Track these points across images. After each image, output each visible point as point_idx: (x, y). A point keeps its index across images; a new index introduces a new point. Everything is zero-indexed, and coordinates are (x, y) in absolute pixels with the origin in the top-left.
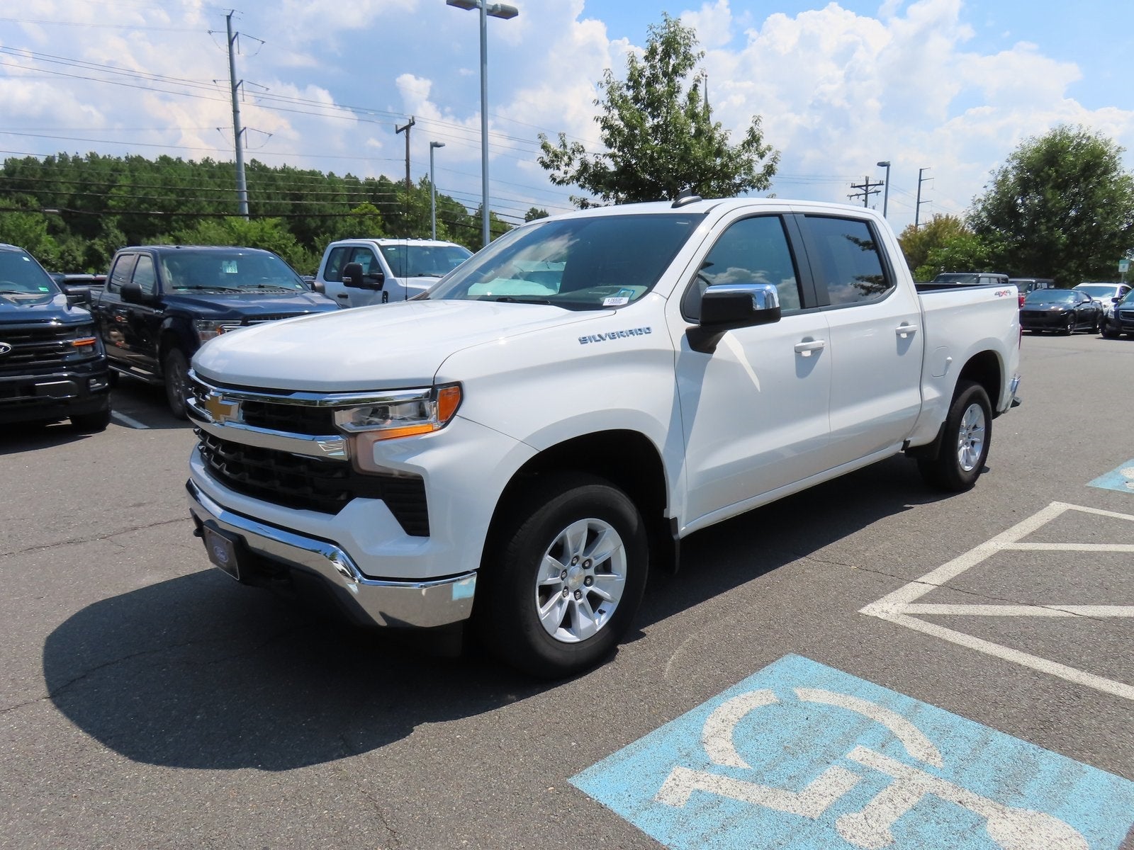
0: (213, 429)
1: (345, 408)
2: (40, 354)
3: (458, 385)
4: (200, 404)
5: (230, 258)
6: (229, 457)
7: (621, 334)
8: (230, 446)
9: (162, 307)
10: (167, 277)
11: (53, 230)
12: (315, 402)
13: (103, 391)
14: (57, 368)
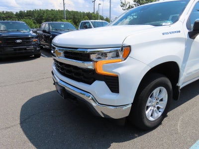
0: (57, 58)
1: (94, 54)
2: (27, 42)
3: (130, 46)
4: (54, 52)
5: (63, 24)
6: (61, 66)
7: (173, 32)
8: (61, 64)
9: (50, 34)
10: (51, 28)
11: (34, 23)
12: (84, 52)
13: (39, 50)
14: (31, 45)
